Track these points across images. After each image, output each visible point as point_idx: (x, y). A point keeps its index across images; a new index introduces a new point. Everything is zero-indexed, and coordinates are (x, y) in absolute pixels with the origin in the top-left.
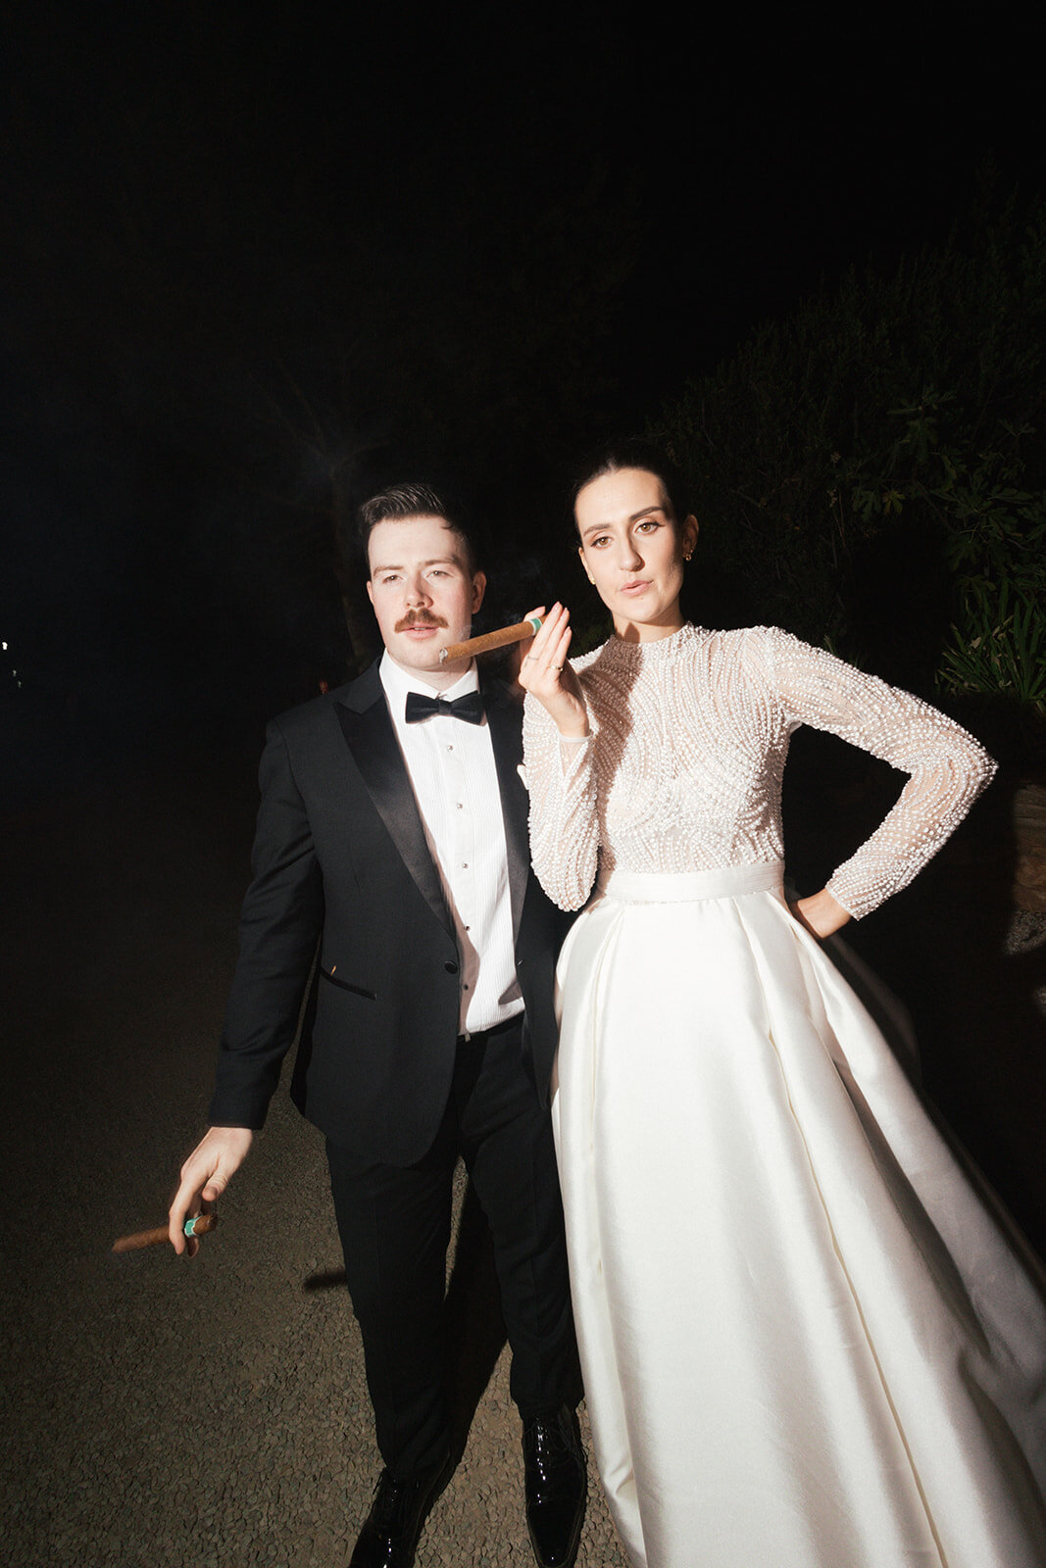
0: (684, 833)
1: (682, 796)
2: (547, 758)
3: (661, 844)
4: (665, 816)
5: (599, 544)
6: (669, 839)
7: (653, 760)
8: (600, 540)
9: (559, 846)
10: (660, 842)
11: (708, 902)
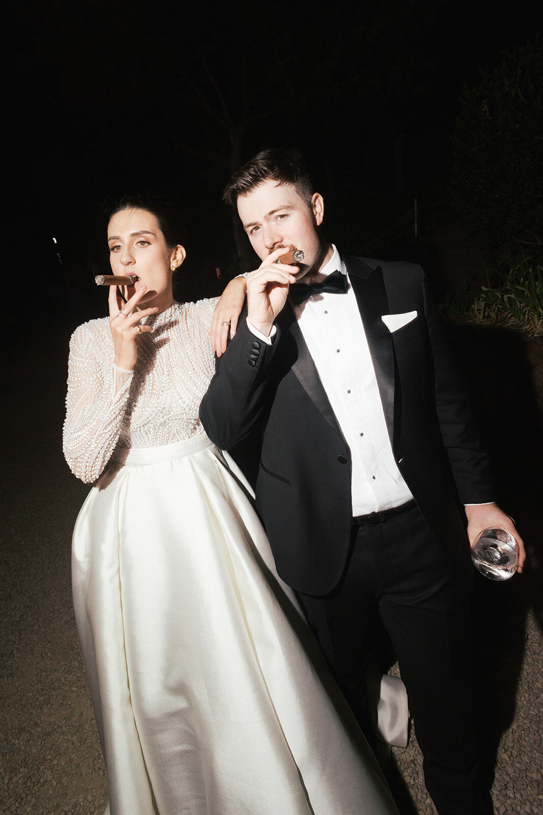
0: (170, 424)
1: (172, 405)
2: (83, 383)
3: (156, 431)
4: (161, 416)
5: (115, 250)
6: (161, 428)
7: (157, 384)
8: (117, 246)
9: (97, 439)
10: (155, 429)
11: (176, 460)
